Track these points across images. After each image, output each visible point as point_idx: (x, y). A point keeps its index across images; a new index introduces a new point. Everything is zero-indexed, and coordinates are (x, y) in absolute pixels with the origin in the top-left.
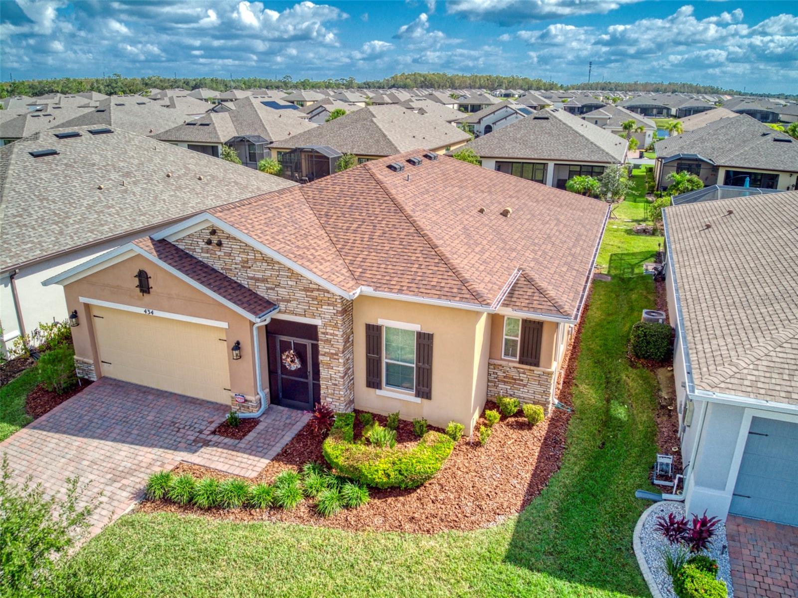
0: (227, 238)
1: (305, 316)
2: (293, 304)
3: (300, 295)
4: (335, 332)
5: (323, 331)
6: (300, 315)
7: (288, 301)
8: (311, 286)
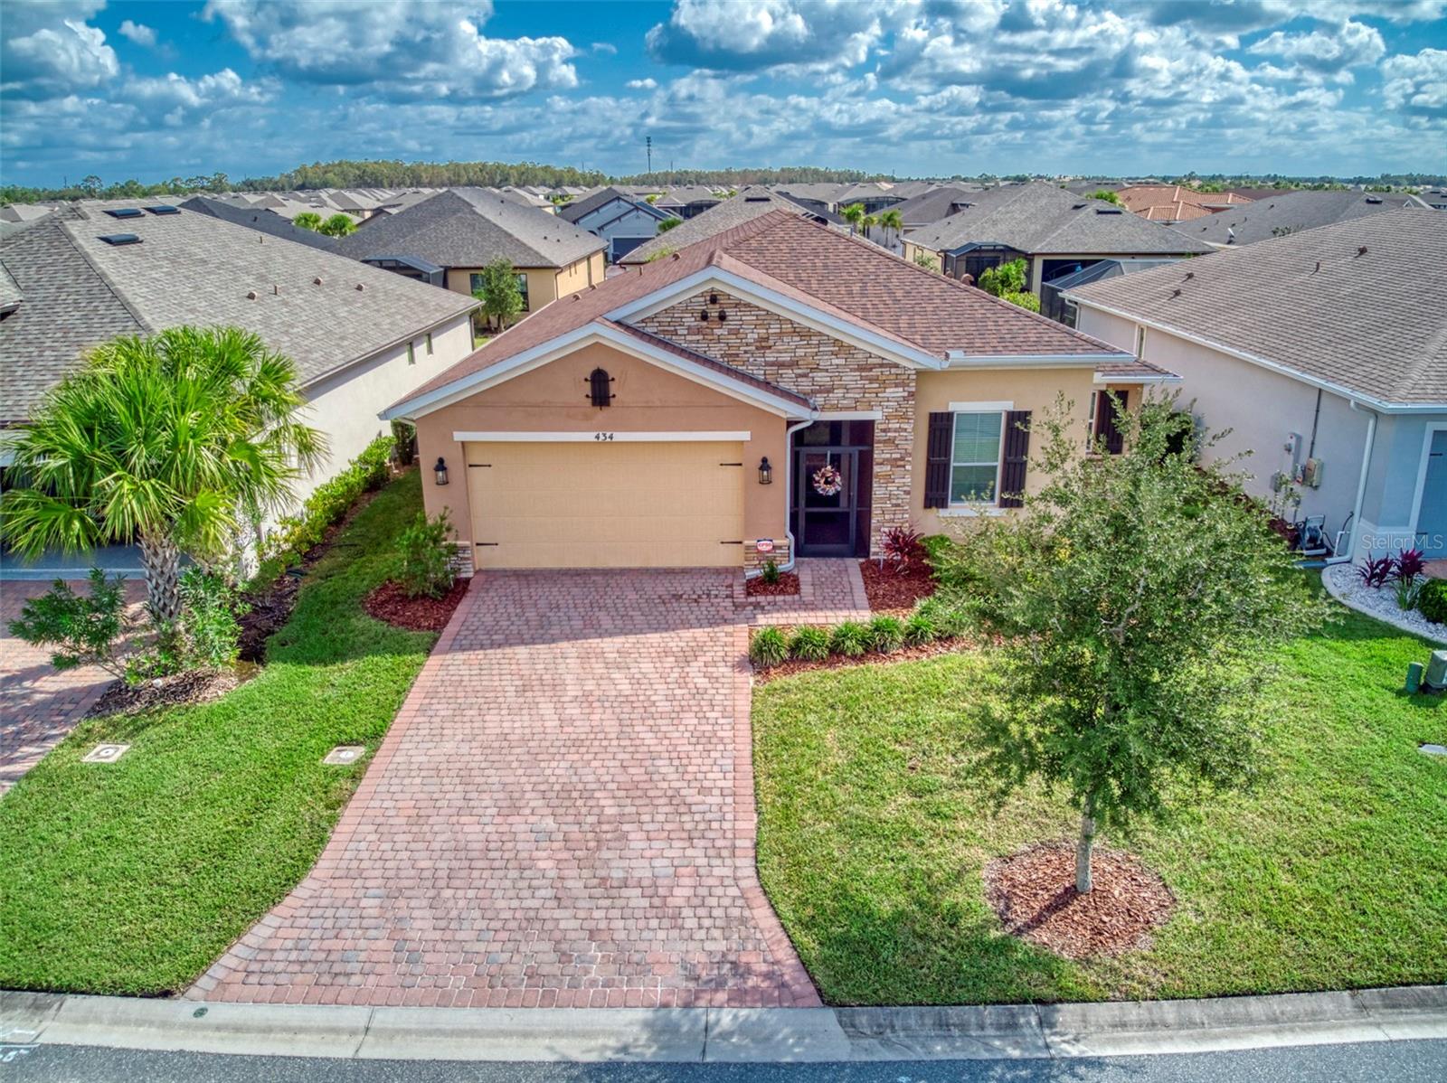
0: (737, 305)
1: (856, 408)
2: (839, 393)
3: (850, 378)
4: (903, 426)
5: (883, 427)
6: (847, 408)
7: (830, 390)
8: (870, 361)
